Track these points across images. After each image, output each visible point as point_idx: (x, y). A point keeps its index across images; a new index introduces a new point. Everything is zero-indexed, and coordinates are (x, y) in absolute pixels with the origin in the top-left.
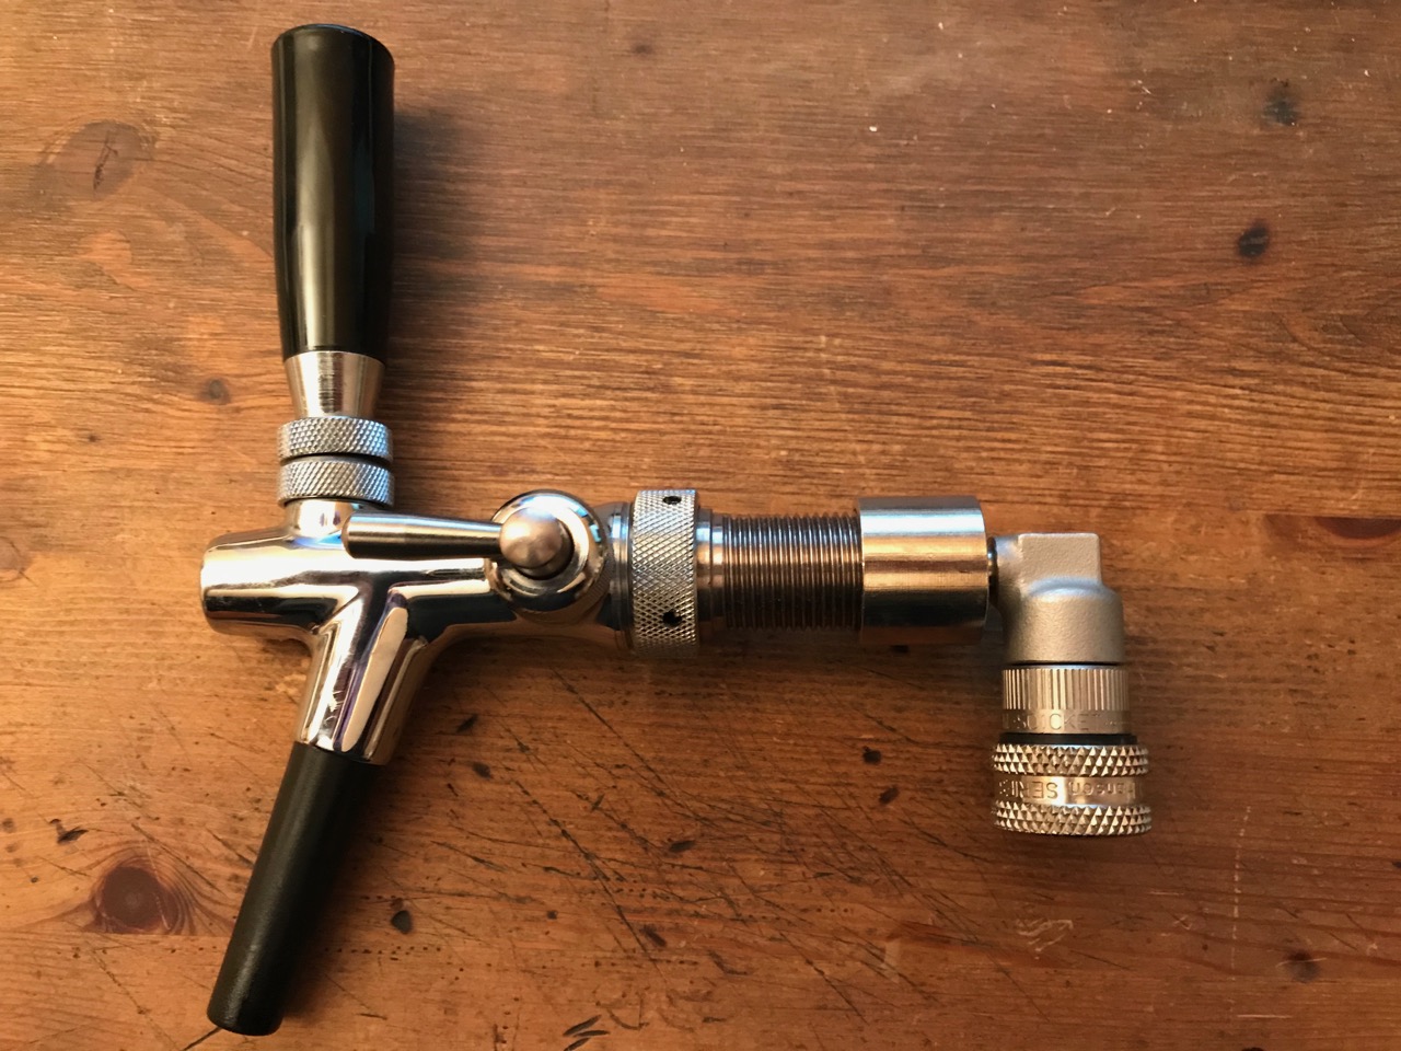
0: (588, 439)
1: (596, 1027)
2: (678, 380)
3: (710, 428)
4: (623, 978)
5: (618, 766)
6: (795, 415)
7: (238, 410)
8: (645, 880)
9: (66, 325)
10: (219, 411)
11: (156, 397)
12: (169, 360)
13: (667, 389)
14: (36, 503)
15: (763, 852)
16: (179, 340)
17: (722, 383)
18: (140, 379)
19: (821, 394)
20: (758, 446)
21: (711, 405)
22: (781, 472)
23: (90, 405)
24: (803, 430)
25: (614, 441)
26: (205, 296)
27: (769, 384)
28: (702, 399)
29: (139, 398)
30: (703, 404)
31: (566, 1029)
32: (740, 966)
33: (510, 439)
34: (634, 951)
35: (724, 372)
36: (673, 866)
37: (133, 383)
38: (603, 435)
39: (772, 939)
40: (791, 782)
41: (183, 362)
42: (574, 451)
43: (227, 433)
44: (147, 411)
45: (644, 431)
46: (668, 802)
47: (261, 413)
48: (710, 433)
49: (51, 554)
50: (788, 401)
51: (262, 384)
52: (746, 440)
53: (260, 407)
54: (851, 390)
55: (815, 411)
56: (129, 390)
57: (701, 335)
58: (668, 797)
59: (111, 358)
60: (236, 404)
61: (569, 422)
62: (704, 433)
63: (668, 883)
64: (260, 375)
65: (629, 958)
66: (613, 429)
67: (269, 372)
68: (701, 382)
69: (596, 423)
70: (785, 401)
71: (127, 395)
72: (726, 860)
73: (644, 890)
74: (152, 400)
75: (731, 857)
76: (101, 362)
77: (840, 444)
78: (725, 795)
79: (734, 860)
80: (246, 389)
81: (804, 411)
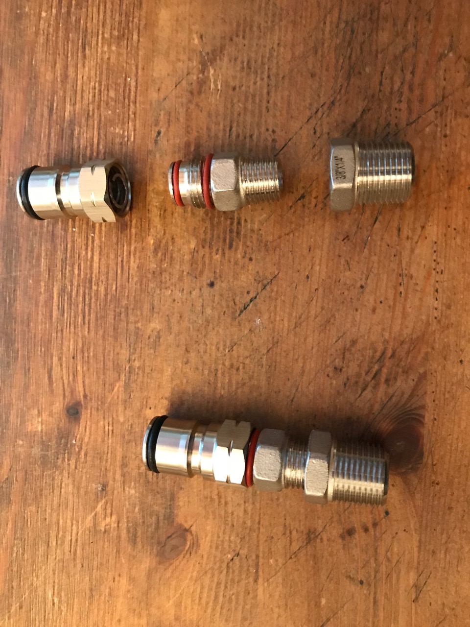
2: (67, 114)
3: (97, 91)
4: (455, 118)
5: (315, 133)
6: (89, 37)
7: (85, 396)
8: (389, 108)
9: (33, 509)
10: (86, 408)
12: (54, 442)
13: (72, 122)
14: (144, 522)
15: (372, 32)
16: (42, 438)
17: (69, 86)
18: (66, 460)
19: (76, 21)
20: (109, 59)
21: (82, 91)
22: (125, 42)
23: (82, 491)
24: (98, 30)
26: (15, 422)
27: (69, 55)
28: (78, 98)
29: (78, 460)
30: (82, 97)
32: (447, 40)
34: (436, 112)
35: (62, 85)
36: (380, 91)
37: (69, 464)
39: (429, 21)
40: (325, 17)
41: (56, 433)
43: (99, 403)
44: (86, 455)
45: (99, 134)
46: (338, 97)
47: (87, 381)
48: (100, 91)
49: (176, 512)
50: (80, 41)
51: (69, 382)
52: (105, 66)
53: (83, 382)
55: (87, 23)
56: (73, 467)
57: (39, 103)
58: (335, 98)
59: (53, 479)
60: (82, 397)
62: (100, 94)
63: (391, 93)
64: (63, 383)
65: (441, 115)
67: (62, 378)
68: (68, 99)
70: (80, 44)
71: (76, 468)
72: (377, 56)
73: (396, 109)
74: (79, 452)
75: (374, 53)
76: (56, 485)
77: (107, 6)
78: (334, 60)
79: (377, 51)
80: (72, 392)
81: (86, 30)
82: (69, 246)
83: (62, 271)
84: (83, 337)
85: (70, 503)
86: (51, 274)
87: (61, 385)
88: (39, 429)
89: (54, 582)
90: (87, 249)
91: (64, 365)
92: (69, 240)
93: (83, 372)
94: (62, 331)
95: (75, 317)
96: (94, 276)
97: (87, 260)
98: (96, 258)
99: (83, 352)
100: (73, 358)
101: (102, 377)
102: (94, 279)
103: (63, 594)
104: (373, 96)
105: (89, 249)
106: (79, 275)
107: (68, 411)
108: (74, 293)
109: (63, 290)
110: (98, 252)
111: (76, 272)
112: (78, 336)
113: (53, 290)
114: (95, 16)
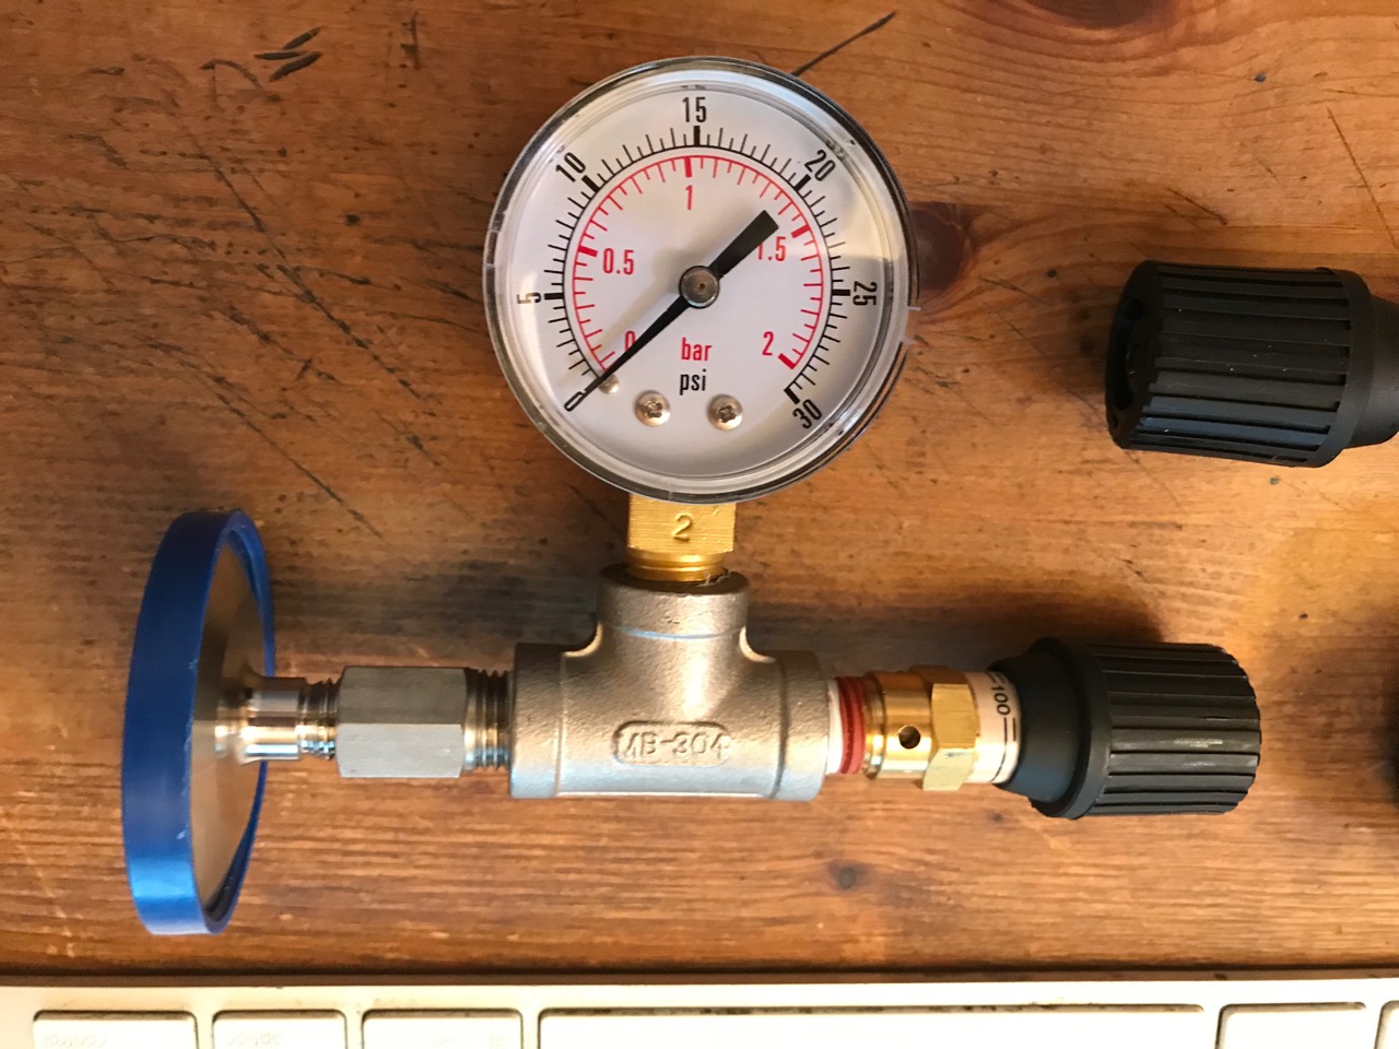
0: (368, 828)
1: (277, 65)
4: (246, 132)
5: (283, 416)
6: (95, 862)
7: (818, 855)
8: (227, 267)
10: (841, 853)
11: (922, 868)
12: (906, 911)
15: (67, 302)
18: (942, 888)
19: (64, 888)
22: (104, 791)
23: (1002, 857)
24: (81, 844)
25: (335, 827)
29: (943, 868)
31: (318, 62)
32: (79, 147)
33: (469, 827)
34: (233, 171)
36: (191, 285)
37: (950, 883)
38: (348, 834)
39: (39, 184)
40: (37, 396)
41: (889, 909)
42: (384, 814)
43: (830, 828)
44: (931, 852)
46: (207, 369)
47: (787, 852)
50: (106, 878)
51: (789, 886)
53: (791, 858)
54: (25, 892)
55: (68, 867)
56: (954, 876)
58: (209, 376)
59: (978, 911)
60: (819, 861)
61: (395, 848)
63: (195, 262)
64: (792, 896)
65: (240, 161)
66: (336, 840)
67: (782, 899)
69: (359, 847)
70: (111, 878)
71: (957, 870)
72: (118, 292)
73: (229, 253)
74: (925, 864)
75: (113, 297)
76: (989, 907)
77: (30, 828)
78: (130, 378)
79: (107, 291)
80: (812, 879)
81: (84, 867)
82: (521, 891)
83: (571, 904)
84: (700, 861)
85: (1025, 879)
86: (577, 924)
87: (795, 901)
88: (880, 939)
89: (1174, 905)
90: (527, 858)
91: (756, 896)
92: (511, 891)
93: (769, 860)
94: (689, 901)
95: (662, 877)
96: (580, 844)
97: (549, 857)
98: (546, 840)
99: (731, 861)
100: (743, 878)
101: (779, 824)
102: (588, 843)
103: (1196, 888)
104: (203, 299)
105: (527, 853)
106: (579, 871)
107: (849, 887)
108: (613, 879)
109: (608, 900)
110: (533, 836)
111: (572, 877)
112: (700, 871)
113: (608, 920)
114: (52, 850)
